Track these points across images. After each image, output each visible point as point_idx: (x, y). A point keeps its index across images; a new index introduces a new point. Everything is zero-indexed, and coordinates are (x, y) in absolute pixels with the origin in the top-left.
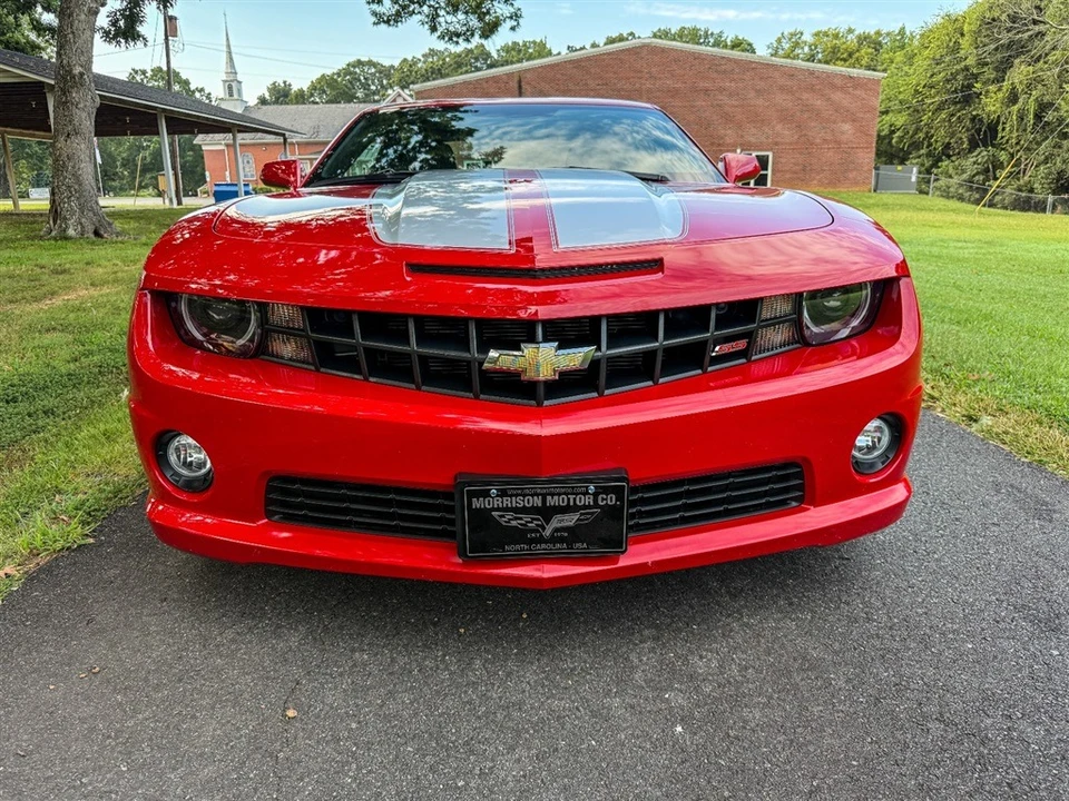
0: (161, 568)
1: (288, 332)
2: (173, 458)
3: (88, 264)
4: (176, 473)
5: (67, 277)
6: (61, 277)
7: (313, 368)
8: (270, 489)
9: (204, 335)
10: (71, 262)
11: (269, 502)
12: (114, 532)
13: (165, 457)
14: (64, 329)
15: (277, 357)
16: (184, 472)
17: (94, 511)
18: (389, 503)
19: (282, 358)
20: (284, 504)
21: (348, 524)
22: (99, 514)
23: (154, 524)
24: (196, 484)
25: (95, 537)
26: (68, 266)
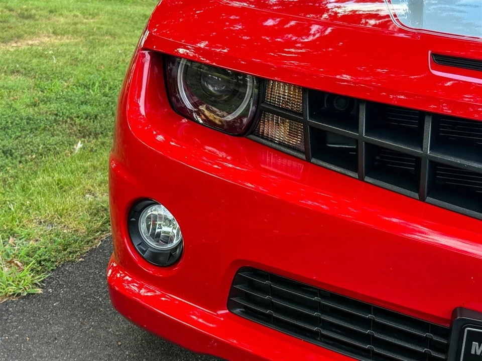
0: (103, 334)
1: (284, 114)
2: (143, 227)
3: (51, 12)
4: (143, 243)
5: (32, 22)
6: (27, 22)
7: (303, 157)
8: (237, 280)
9: (196, 105)
10: (37, 8)
11: (234, 292)
12: (61, 286)
13: (136, 225)
14: (27, 73)
15: (267, 139)
16: (152, 243)
17: (45, 260)
18: (367, 323)
19: (272, 141)
20: (248, 298)
21: (314, 335)
22: (49, 264)
23: (112, 289)
24: (161, 259)
25: (43, 288)
26: (33, 12)
